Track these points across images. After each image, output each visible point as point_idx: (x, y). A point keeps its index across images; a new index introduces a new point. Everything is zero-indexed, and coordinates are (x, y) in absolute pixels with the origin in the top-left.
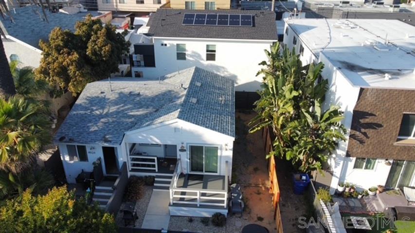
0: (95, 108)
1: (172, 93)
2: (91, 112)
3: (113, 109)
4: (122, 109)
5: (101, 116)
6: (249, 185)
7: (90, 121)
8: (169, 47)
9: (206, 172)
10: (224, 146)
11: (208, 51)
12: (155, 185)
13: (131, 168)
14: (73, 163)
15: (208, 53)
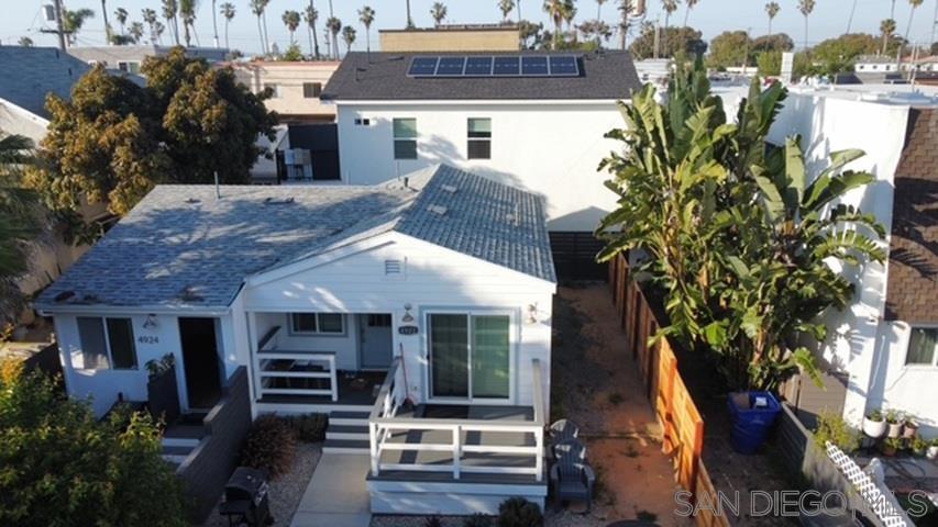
0: (167, 231)
1: (380, 197)
2: (155, 240)
3: (218, 232)
4: (241, 231)
5: (184, 247)
6: (603, 436)
7: (151, 258)
8: (376, 127)
9: (475, 396)
10: (526, 312)
11: (470, 134)
12: (329, 436)
13: (261, 391)
14: (95, 375)
15: (473, 139)
